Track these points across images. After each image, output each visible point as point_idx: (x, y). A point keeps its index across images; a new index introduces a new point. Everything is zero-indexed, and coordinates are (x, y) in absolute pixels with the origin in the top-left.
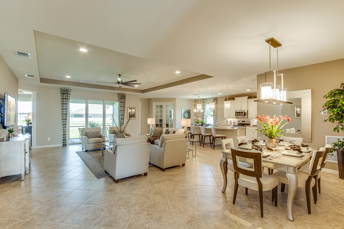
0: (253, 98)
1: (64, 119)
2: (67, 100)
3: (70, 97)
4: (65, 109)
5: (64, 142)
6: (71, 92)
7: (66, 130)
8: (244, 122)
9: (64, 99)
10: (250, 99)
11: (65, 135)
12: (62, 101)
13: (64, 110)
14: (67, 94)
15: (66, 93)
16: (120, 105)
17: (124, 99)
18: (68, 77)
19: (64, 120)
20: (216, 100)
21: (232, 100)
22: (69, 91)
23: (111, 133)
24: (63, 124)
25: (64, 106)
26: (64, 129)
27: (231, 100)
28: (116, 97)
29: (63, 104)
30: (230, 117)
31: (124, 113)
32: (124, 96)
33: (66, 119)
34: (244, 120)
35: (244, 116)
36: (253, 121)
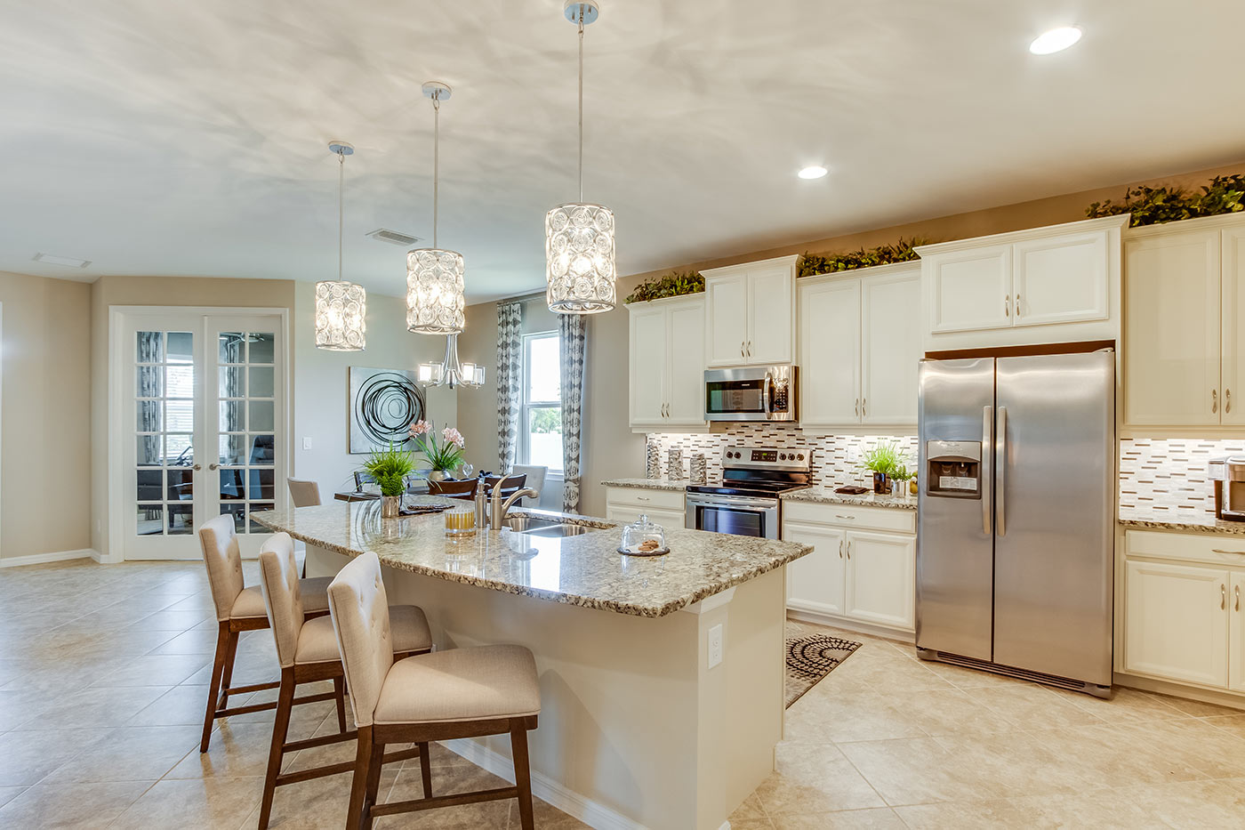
0: (836, 269)
8: (771, 456)
10: (818, 277)
21: (687, 292)
27: (678, 294)
30: (673, 420)
34: (770, 443)
35: (772, 410)
36: (838, 453)
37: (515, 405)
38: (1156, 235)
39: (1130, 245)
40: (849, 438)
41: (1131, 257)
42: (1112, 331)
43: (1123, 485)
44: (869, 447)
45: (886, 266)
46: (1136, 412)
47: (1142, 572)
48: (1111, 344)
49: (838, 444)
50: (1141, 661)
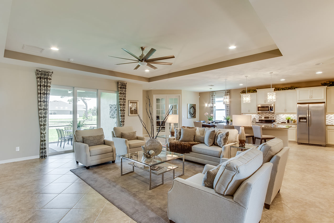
0: (281, 90)
1: (42, 116)
2: (47, 87)
3: (51, 83)
4: (44, 102)
5: (42, 152)
6: (52, 76)
7: (46, 133)
8: (268, 118)
9: (42, 87)
10: (278, 91)
11: (45, 141)
12: (38, 89)
13: (42, 103)
14: (47, 79)
15: (46, 77)
16: (120, 97)
17: (125, 89)
18: (55, 49)
19: (42, 118)
20: (229, 93)
21: (253, 92)
22: (50, 74)
23: (117, 137)
24: (41, 125)
25: (42, 97)
26: (43, 132)
27: (251, 93)
28: (115, 87)
29: (41, 94)
30: (250, 112)
31: (125, 108)
32: (124, 85)
33: (45, 117)
34: (267, 116)
35: (270, 111)
36: (280, 117)
37: (214, 110)
38: (331, 88)
39: (327, 89)
40: (282, 115)
41: (327, 91)
42: (325, 101)
43: (326, 121)
44: (286, 116)
45: (289, 90)
46: (328, 111)
47: (329, 131)
48: (324, 102)
49: (280, 116)
50: (330, 142)
